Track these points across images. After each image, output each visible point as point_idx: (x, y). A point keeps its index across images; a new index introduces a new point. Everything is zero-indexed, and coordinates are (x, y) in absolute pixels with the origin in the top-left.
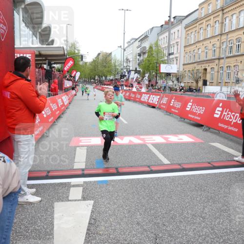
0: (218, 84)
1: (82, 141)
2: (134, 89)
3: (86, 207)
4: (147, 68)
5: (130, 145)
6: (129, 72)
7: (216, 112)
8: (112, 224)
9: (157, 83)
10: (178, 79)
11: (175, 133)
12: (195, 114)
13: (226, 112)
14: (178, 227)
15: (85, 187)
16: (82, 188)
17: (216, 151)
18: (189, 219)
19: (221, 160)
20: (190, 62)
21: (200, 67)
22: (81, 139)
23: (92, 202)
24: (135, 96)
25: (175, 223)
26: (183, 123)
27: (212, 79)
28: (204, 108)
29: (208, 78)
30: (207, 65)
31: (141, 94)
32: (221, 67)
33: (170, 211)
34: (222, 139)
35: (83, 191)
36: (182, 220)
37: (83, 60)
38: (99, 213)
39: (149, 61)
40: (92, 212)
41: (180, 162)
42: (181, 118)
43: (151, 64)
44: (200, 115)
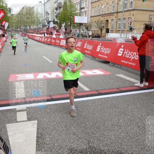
0: (117, 31)
1: (19, 77)
2: (54, 36)
3: (32, 125)
4: (63, 19)
5: (57, 79)
6: (49, 22)
7: (119, 52)
8: (54, 136)
9: (71, 31)
10: (87, 28)
11: (90, 69)
12: (103, 54)
13: (126, 51)
14: (103, 134)
15: (28, 110)
16: (26, 112)
17: (122, 80)
18: (110, 128)
19: (126, 86)
20: (96, 15)
21: (104, 19)
22: (17, 75)
23: (36, 121)
24: (56, 41)
25: (100, 131)
26: (94, 61)
27: (112, 28)
28: (110, 49)
29: (110, 27)
30: (109, 17)
31: (60, 39)
32: (119, 19)
33: (96, 123)
34: (124, 72)
35: (27, 114)
36: (105, 129)
37: (11, 12)
38: (43, 129)
39: (64, 14)
40: (38, 129)
41: (97, 89)
42: (93, 57)
43: (66, 16)
44: (107, 55)
